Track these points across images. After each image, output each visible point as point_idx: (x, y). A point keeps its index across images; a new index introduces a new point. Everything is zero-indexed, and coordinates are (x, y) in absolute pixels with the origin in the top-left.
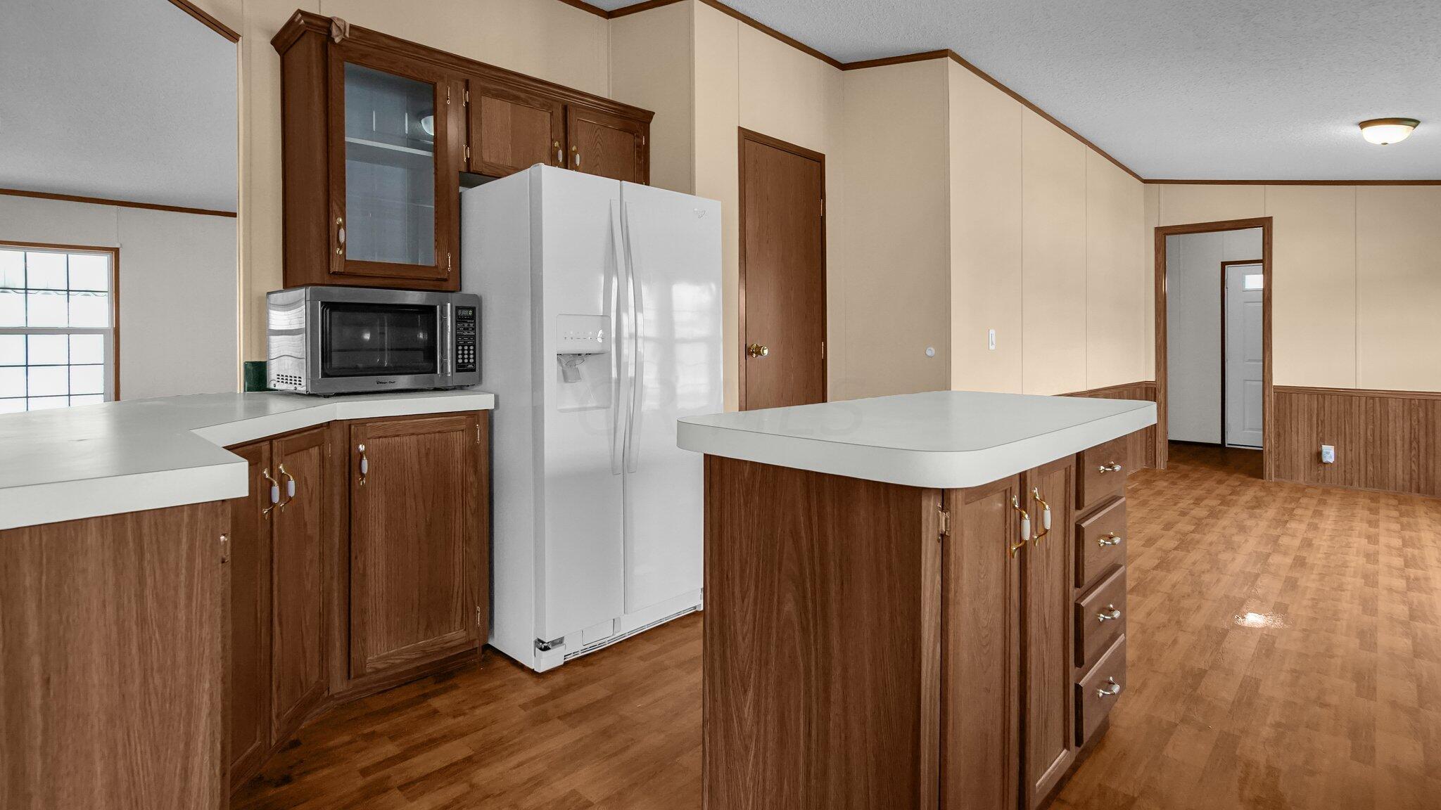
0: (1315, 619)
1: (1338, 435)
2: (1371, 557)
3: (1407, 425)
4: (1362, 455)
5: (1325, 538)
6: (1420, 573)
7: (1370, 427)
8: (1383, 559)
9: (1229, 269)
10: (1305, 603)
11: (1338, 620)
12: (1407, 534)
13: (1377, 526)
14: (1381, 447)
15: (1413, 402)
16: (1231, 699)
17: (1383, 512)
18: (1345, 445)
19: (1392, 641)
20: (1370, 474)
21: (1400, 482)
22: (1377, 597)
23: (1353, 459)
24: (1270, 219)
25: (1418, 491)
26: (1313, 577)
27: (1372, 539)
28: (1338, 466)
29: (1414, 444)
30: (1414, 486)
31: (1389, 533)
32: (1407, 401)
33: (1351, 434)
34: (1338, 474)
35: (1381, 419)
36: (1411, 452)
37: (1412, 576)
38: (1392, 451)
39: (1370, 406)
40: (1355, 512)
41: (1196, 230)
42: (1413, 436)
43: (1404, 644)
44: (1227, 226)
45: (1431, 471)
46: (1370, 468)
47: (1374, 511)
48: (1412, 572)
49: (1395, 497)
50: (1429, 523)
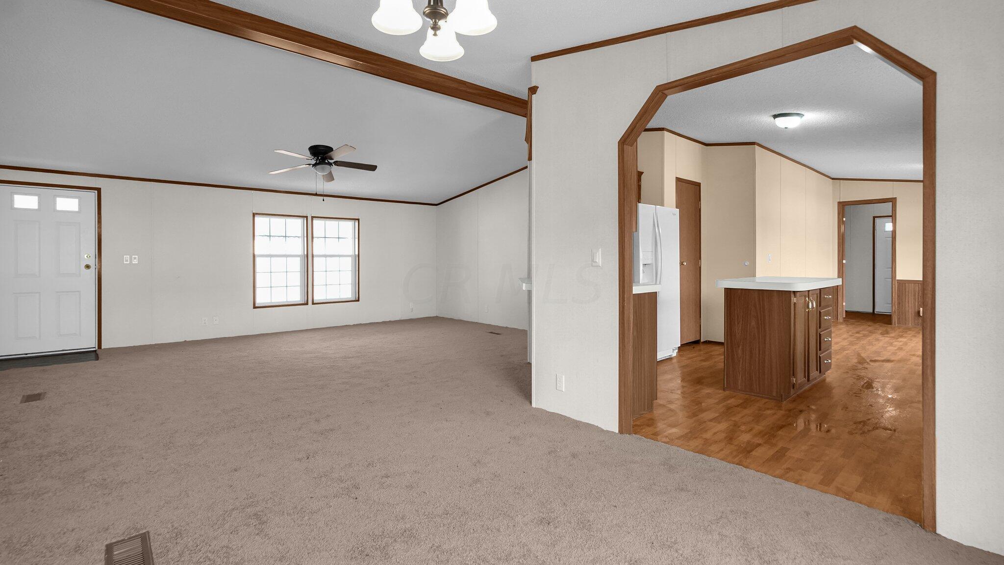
9: (877, 220)
24: (895, 198)
41: (856, 203)
44: (875, 201)
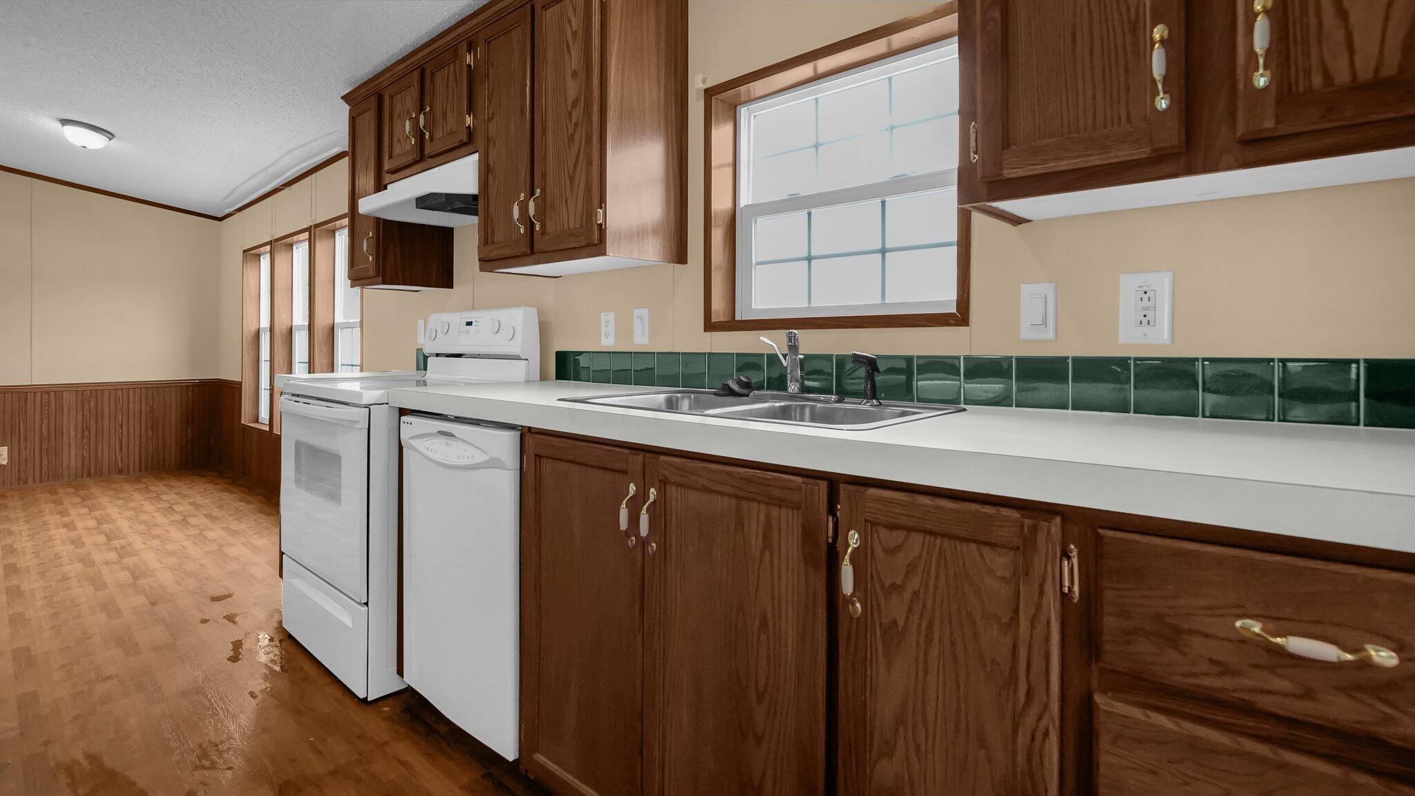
0: (57, 614)
1: (11, 435)
2: (77, 543)
3: (80, 414)
4: (37, 451)
5: (25, 539)
6: (122, 542)
7: (45, 421)
8: (88, 540)
10: (39, 604)
11: (78, 605)
12: (97, 513)
13: (68, 515)
14: (55, 440)
15: (85, 393)
16: (16, 724)
17: (66, 501)
18: (19, 443)
19: (130, 603)
20: (45, 469)
21: (73, 470)
22: (100, 573)
23: (28, 456)
25: (89, 475)
26: (34, 578)
27: (70, 526)
28: (11, 468)
29: (86, 433)
30: (85, 470)
31: (82, 519)
32: (80, 392)
33: (26, 431)
34: (11, 475)
35: (56, 413)
36: (83, 440)
37: (118, 547)
38: (66, 442)
39: (45, 400)
40: (41, 507)
42: (85, 425)
43: (140, 600)
45: (100, 455)
46: (45, 462)
47: (58, 502)
48: (116, 543)
49: (70, 485)
50: (109, 500)
